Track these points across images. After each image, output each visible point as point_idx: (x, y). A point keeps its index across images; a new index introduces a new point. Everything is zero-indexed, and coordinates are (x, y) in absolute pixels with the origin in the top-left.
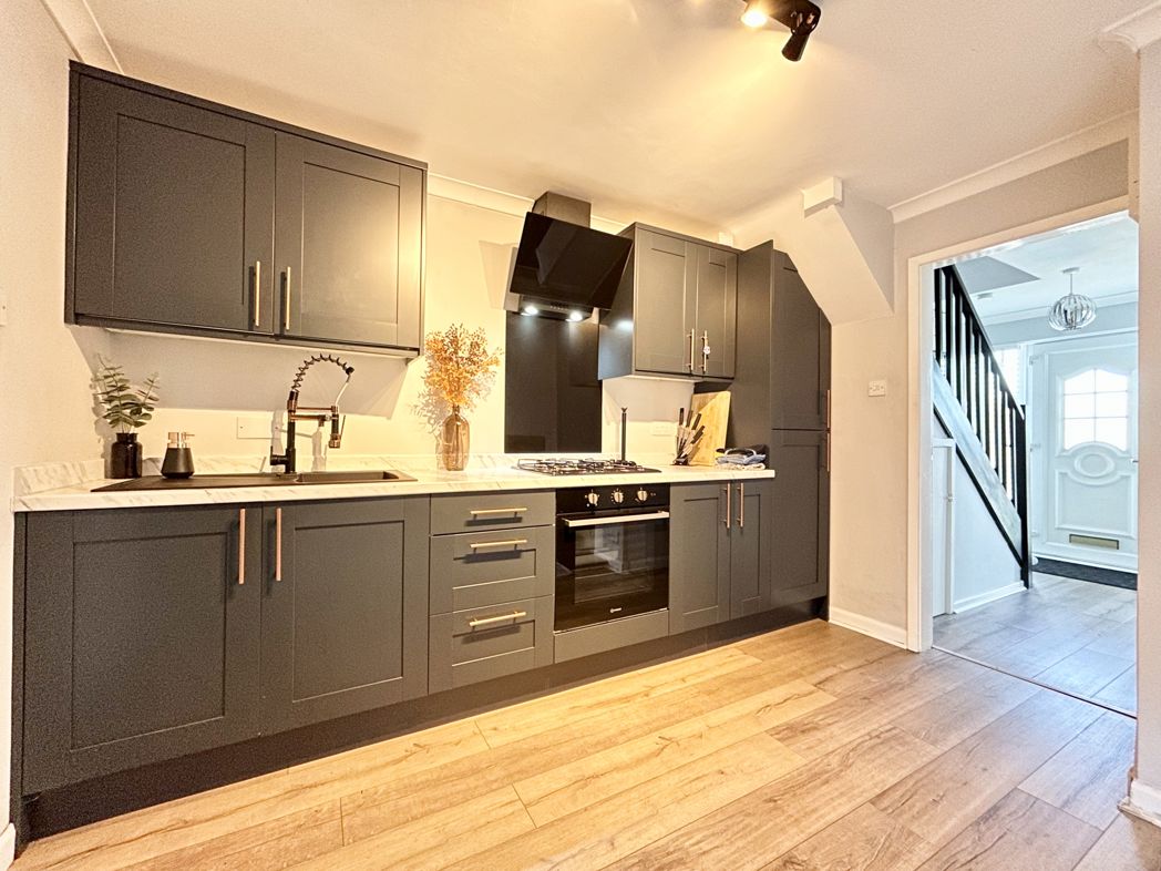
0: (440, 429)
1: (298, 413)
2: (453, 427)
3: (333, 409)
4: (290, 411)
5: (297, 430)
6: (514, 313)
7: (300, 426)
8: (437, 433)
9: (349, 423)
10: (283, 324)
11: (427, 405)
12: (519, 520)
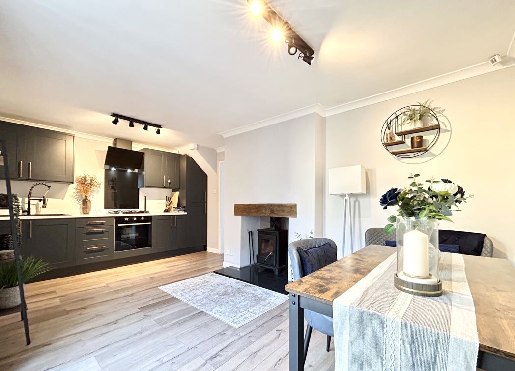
0: (81, 202)
1: (31, 198)
2: (85, 202)
3: (43, 197)
4: (29, 198)
5: (31, 203)
6: (107, 170)
7: (32, 202)
8: (80, 203)
9: (49, 201)
10: (29, 176)
11: (76, 195)
12: (103, 224)
